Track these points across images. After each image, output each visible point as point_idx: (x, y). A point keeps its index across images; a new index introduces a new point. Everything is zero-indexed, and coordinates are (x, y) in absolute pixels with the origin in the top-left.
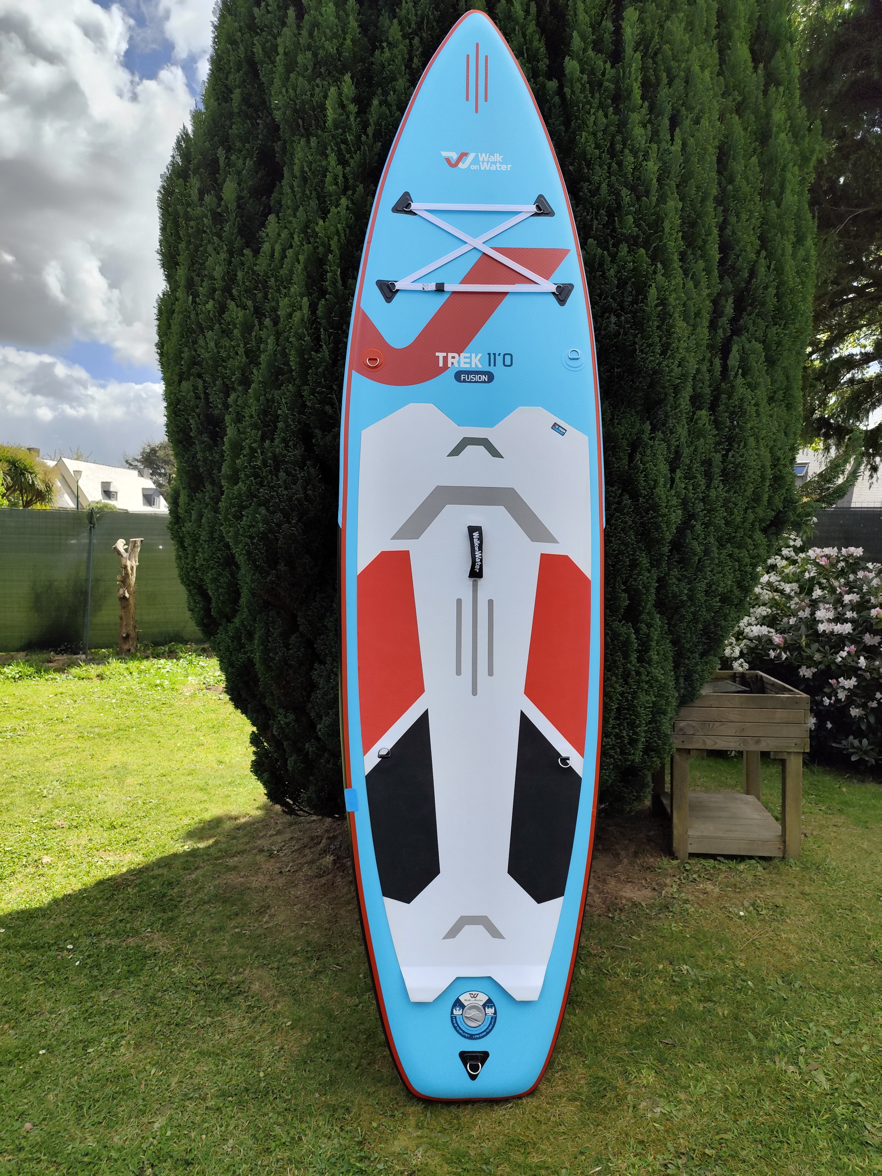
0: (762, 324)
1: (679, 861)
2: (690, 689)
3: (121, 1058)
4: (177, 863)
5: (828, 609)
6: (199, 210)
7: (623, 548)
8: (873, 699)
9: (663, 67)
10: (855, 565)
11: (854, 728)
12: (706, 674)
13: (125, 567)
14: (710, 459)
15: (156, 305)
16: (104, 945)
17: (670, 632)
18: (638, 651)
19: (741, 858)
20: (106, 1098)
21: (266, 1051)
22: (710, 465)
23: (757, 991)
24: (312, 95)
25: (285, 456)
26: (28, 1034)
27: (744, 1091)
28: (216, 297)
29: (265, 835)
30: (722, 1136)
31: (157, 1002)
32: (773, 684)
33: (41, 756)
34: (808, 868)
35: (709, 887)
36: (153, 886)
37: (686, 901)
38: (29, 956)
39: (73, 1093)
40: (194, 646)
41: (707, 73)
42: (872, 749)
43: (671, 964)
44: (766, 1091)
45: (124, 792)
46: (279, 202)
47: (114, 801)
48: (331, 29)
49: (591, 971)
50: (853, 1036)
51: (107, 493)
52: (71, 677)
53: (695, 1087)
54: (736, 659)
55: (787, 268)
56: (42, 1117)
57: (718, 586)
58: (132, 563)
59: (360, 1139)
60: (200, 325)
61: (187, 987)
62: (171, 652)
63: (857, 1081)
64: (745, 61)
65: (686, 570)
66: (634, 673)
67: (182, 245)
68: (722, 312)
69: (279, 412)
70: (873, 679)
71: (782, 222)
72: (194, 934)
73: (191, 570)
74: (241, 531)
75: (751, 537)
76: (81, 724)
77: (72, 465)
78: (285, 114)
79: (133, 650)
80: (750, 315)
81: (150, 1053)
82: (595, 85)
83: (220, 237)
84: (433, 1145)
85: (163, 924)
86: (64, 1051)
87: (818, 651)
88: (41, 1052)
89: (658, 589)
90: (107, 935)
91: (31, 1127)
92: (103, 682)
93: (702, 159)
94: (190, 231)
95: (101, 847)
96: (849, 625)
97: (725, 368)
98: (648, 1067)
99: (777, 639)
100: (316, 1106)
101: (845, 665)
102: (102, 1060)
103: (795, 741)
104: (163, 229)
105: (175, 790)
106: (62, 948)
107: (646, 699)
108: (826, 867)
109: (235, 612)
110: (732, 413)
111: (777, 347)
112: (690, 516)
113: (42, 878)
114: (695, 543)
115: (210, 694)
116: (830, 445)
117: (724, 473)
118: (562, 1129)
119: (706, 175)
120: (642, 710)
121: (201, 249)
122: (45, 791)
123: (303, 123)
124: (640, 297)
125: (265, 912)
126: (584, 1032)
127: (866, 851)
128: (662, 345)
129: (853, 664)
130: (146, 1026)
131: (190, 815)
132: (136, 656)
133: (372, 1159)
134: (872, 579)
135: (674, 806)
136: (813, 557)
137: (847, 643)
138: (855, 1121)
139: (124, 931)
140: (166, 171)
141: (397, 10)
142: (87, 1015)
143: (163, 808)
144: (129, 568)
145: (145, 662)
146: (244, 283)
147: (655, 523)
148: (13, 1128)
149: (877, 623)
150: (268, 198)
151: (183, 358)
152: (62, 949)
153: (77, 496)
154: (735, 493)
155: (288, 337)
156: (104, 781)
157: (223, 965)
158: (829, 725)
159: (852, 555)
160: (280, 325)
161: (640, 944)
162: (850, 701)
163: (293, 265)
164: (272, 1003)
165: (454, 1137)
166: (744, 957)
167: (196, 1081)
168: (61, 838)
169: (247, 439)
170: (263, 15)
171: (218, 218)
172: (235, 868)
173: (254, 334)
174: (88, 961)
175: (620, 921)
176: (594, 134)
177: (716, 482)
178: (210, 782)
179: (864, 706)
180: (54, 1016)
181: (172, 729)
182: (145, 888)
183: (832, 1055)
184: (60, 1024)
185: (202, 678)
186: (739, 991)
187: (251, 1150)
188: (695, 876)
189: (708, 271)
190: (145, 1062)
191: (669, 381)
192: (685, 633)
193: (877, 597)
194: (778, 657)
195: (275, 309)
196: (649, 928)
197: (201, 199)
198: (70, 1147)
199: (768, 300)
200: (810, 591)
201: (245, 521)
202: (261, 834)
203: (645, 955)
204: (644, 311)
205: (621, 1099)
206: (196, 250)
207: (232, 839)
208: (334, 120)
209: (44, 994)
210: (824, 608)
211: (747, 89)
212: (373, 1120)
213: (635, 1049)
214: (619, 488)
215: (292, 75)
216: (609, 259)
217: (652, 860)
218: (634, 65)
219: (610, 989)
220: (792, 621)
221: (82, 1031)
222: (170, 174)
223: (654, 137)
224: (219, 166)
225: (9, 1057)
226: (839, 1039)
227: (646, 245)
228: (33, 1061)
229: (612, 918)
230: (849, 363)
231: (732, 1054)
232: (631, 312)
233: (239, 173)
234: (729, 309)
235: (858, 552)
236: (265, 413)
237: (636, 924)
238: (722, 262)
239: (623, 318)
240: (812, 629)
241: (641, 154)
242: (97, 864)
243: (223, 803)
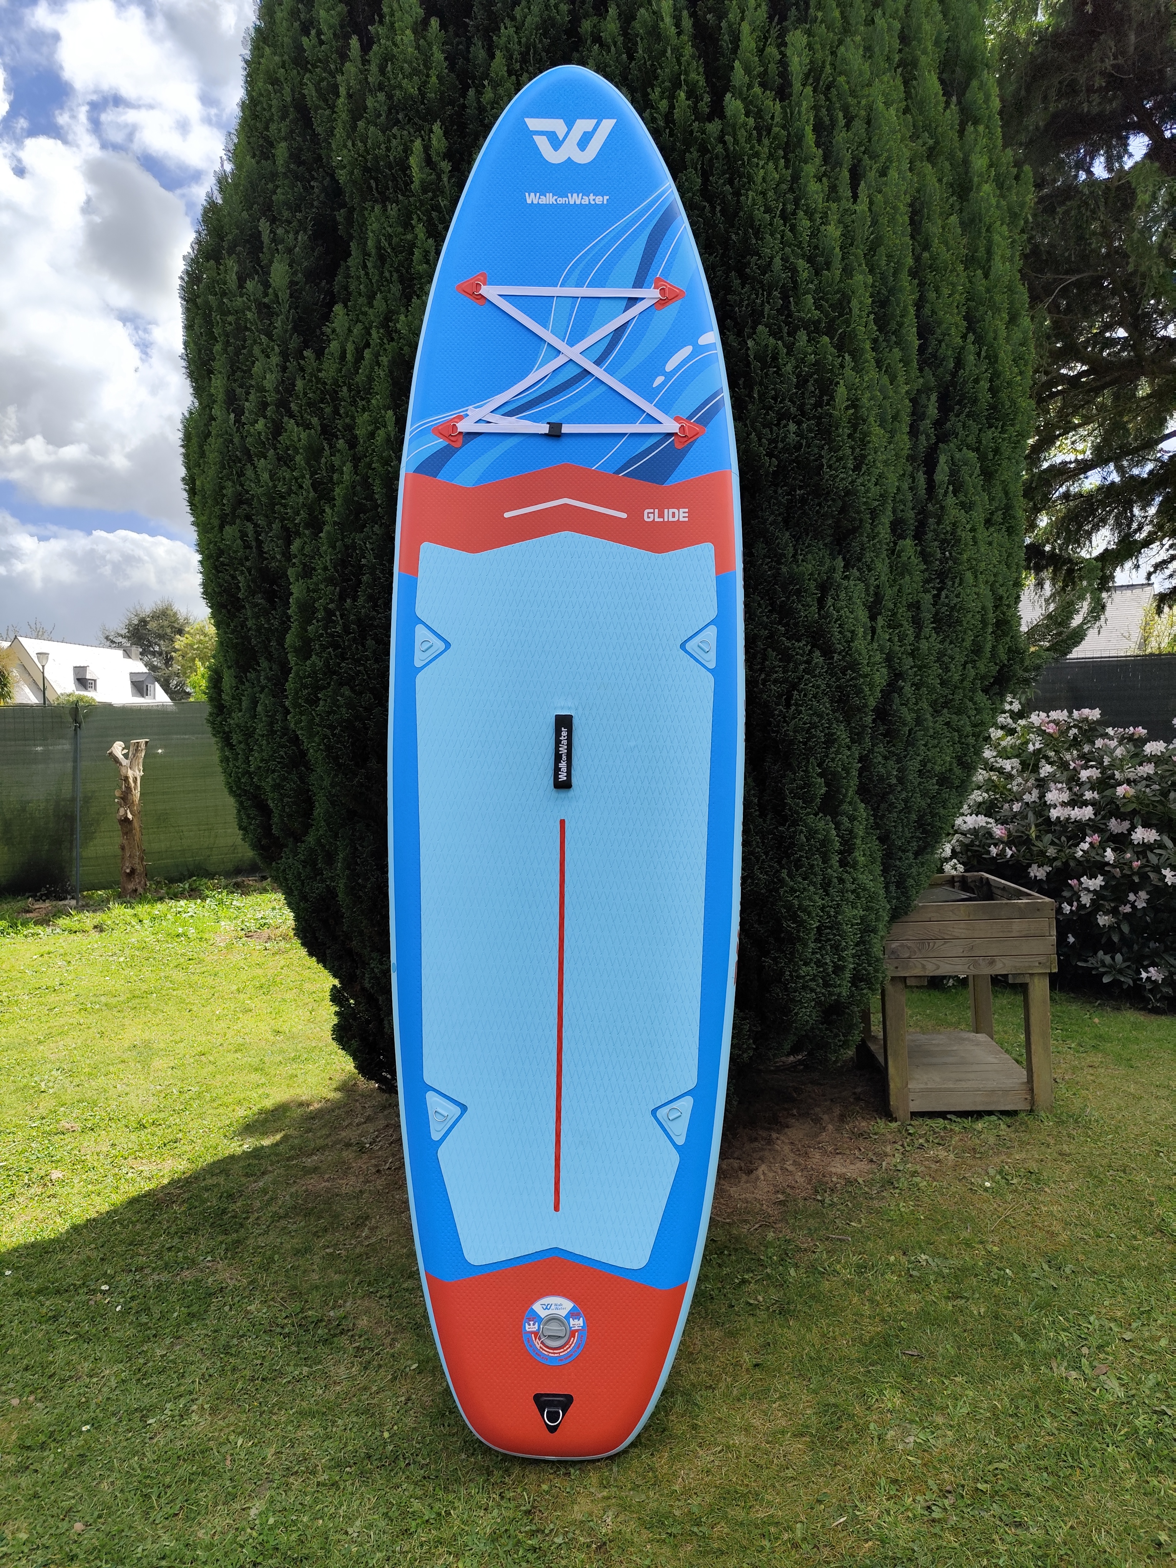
0: (974, 427)
1: (899, 1123)
2: (903, 899)
3: (193, 1428)
4: (236, 1168)
5: (1060, 790)
6: (239, 301)
7: (816, 719)
8: (1126, 902)
9: (838, 105)
10: (1090, 731)
11: (1103, 941)
12: (923, 878)
13: (126, 779)
14: (918, 602)
15: (180, 426)
16: (151, 1283)
17: (877, 826)
18: (840, 852)
19: (978, 1115)
20: (181, 1481)
21: (389, 1404)
22: (918, 608)
23: (1018, 1281)
24: (388, 149)
25: (373, 618)
26: (64, 1406)
27: (1017, 1408)
28: (268, 414)
29: (350, 1124)
30: (996, 1465)
31: (233, 1351)
32: (1004, 888)
33: (31, 1038)
34: (1063, 1122)
35: (942, 1154)
36: (208, 1200)
37: (914, 1174)
38: (50, 1303)
39: (135, 1479)
40: (224, 881)
41: (892, 111)
42: (1128, 967)
43: (904, 1254)
44: (1045, 1405)
45: (151, 1079)
46: (346, 288)
47: (140, 1091)
48: (410, 63)
49: (803, 1270)
50: (1146, 1328)
51: (83, 682)
52: (58, 930)
53: (955, 1407)
54: (947, 860)
55: (1002, 355)
56: (96, 1513)
57: (934, 764)
58: (135, 773)
59: (528, 1507)
60: (247, 452)
61: (271, 1329)
62: (192, 890)
63: (1158, 1384)
64: (936, 94)
65: (894, 746)
66: (836, 880)
67: (218, 347)
68: (924, 413)
69: (364, 561)
70: (1124, 876)
71: (992, 297)
72: (271, 1260)
73: (243, 775)
74: (317, 720)
75: (971, 699)
76: (81, 992)
77: (33, 646)
78: (352, 173)
79: (140, 890)
80: (957, 416)
81: (232, 1419)
82: (763, 129)
83: (270, 336)
84: (624, 1507)
85: (227, 1249)
86: (115, 1424)
87: (1052, 843)
88: (84, 1429)
89: (861, 771)
90: (154, 1269)
91: (83, 1527)
92: (103, 934)
93: (892, 220)
94: (229, 328)
95: (129, 1154)
96: (1090, 808)
97: (931, 486)
98: (891, 1387)
99: (999, 831)
100: (465, 1470)
101: (1088, 861)
102: (169, 1433)
103: (1040, 959)
104: (189, 327)
105: (221, 1073)
106: (94, 1290)
107: (851, 913)
108: (1087, 1119)
109: (307, 827)
110: (943, 541)
111: (994, 456)
112: (896, 675)
113: (53, 1200)
114: (904, 709)
115: (252, 942)
116: (1043, 579)
117: (937, 619)
118: (790, 1473)
119: (898, 241)
120: (847, 928)
121: (245, 351)
122: (43, 1084)
123: (377, 185)
124: (825, 398)
125: (363, 1224)
126: (804, 1349)
127: (1134, 1097)
128: (855, 458)
129: (1098, 858)
130: (223, 1383)
131: (246, 1104)
132: (146, 898)
133: (547, 1531)
134: (1115, 748)
135: (889, 1052)
136: (1037, 724)
137: (1089, 832)
138: (1161, 1434)
139: (176, 1262)
140: (190, 250)
141: (494, 38)
142: (141, 1375)
143: (208, 1096)
144: (131, 780)
145: (159, 906)
146: (305, 394)
147: (855, 686)
148: (58, 1531)
149: (1124, 805)
150: (330, 281)
151: (224, 496)
152: (94, 1292)
153: (42, 688)
154: (951, 643)
155: (372, 462)
156: (120, 1066)
157: (316, 1297)
158: (1071, 939)
159: (1087, 719)
160: (359, 448)
161: (862, 1232)
162: (1096, 907)
163: (372, 369)
164: (388, 1341)
165: (651, 1494)
166: (997, 1240)
167: (299, 1451)
168: (73, 1145)
169: (320, 598)
170: (314, 47)
171: (266, 311)
172: (315, 1169)
173: (323, 460)
174: (133, 1304)
175: (833, 1204)
176: (764, 194)
177: (927, 631)
178: (266, 1059)
179: (1114, 912)
180: (95, 1380)
181: (205, 993)
182: (197, 1204)
183: (1123, 1354)
184: (105, 1389)
185: (239, 922)
186: (996, 1282)
187: (384, 1533)
188: (921, 1141)
189: (906, 362)
190: (227, 1431)
191: (865, 503)
192: (895, 827)
193: (1122, 771)
194: (1002, 853)
195: (350, 428)
196: (870, 1210)
197: (241, 286)
198: (140, 1549)
199: (980, 396)
200: (1036, 769)
201: (321, 707)
202: (346, 1123)
203: (870, 1244)
204: (831, 416)
205: (861, 1430)
206: (237, 353)
207: (307, 1132)
208: (422, 182)
209: (78, 1352)
210: (1056, 789)
211: (940, 129)
212: (543, 1482)
213: (871, 1364)
214: (808, 643)
215: (360, 123)
216: (785, 351)
217: (864, 1124)
218: (804, 103)
219: (830, 1291)
220: (1016, 807)
221: (137, 1397)
222: (196, 256)
223: (833, 194)
224: (262, 243)
225: (42, 1438)
226: (1129, 1333)
227: (830, 331)
228: (74, 1441)
229: (822, 1202)
230: (1063, 472)
231: (995, 1362)
232: (814, 417)
233: (290, 251)
234: (933, 411)
235: (1094, 714)
236: (342, 563)
237: (854, 1206)
238: (922, 349)
239: (805, 426)
240: (1041, 816)
241: (818, 216)
242: (127, 1177)
243: (288, 1086)
